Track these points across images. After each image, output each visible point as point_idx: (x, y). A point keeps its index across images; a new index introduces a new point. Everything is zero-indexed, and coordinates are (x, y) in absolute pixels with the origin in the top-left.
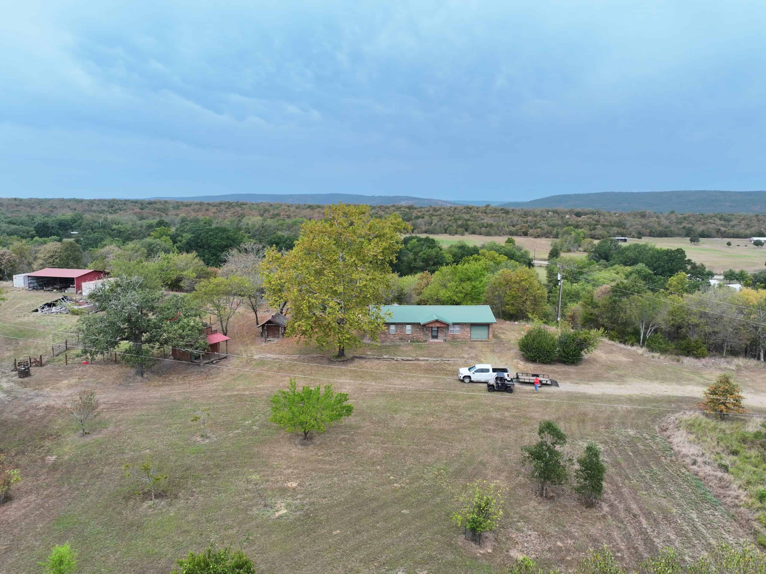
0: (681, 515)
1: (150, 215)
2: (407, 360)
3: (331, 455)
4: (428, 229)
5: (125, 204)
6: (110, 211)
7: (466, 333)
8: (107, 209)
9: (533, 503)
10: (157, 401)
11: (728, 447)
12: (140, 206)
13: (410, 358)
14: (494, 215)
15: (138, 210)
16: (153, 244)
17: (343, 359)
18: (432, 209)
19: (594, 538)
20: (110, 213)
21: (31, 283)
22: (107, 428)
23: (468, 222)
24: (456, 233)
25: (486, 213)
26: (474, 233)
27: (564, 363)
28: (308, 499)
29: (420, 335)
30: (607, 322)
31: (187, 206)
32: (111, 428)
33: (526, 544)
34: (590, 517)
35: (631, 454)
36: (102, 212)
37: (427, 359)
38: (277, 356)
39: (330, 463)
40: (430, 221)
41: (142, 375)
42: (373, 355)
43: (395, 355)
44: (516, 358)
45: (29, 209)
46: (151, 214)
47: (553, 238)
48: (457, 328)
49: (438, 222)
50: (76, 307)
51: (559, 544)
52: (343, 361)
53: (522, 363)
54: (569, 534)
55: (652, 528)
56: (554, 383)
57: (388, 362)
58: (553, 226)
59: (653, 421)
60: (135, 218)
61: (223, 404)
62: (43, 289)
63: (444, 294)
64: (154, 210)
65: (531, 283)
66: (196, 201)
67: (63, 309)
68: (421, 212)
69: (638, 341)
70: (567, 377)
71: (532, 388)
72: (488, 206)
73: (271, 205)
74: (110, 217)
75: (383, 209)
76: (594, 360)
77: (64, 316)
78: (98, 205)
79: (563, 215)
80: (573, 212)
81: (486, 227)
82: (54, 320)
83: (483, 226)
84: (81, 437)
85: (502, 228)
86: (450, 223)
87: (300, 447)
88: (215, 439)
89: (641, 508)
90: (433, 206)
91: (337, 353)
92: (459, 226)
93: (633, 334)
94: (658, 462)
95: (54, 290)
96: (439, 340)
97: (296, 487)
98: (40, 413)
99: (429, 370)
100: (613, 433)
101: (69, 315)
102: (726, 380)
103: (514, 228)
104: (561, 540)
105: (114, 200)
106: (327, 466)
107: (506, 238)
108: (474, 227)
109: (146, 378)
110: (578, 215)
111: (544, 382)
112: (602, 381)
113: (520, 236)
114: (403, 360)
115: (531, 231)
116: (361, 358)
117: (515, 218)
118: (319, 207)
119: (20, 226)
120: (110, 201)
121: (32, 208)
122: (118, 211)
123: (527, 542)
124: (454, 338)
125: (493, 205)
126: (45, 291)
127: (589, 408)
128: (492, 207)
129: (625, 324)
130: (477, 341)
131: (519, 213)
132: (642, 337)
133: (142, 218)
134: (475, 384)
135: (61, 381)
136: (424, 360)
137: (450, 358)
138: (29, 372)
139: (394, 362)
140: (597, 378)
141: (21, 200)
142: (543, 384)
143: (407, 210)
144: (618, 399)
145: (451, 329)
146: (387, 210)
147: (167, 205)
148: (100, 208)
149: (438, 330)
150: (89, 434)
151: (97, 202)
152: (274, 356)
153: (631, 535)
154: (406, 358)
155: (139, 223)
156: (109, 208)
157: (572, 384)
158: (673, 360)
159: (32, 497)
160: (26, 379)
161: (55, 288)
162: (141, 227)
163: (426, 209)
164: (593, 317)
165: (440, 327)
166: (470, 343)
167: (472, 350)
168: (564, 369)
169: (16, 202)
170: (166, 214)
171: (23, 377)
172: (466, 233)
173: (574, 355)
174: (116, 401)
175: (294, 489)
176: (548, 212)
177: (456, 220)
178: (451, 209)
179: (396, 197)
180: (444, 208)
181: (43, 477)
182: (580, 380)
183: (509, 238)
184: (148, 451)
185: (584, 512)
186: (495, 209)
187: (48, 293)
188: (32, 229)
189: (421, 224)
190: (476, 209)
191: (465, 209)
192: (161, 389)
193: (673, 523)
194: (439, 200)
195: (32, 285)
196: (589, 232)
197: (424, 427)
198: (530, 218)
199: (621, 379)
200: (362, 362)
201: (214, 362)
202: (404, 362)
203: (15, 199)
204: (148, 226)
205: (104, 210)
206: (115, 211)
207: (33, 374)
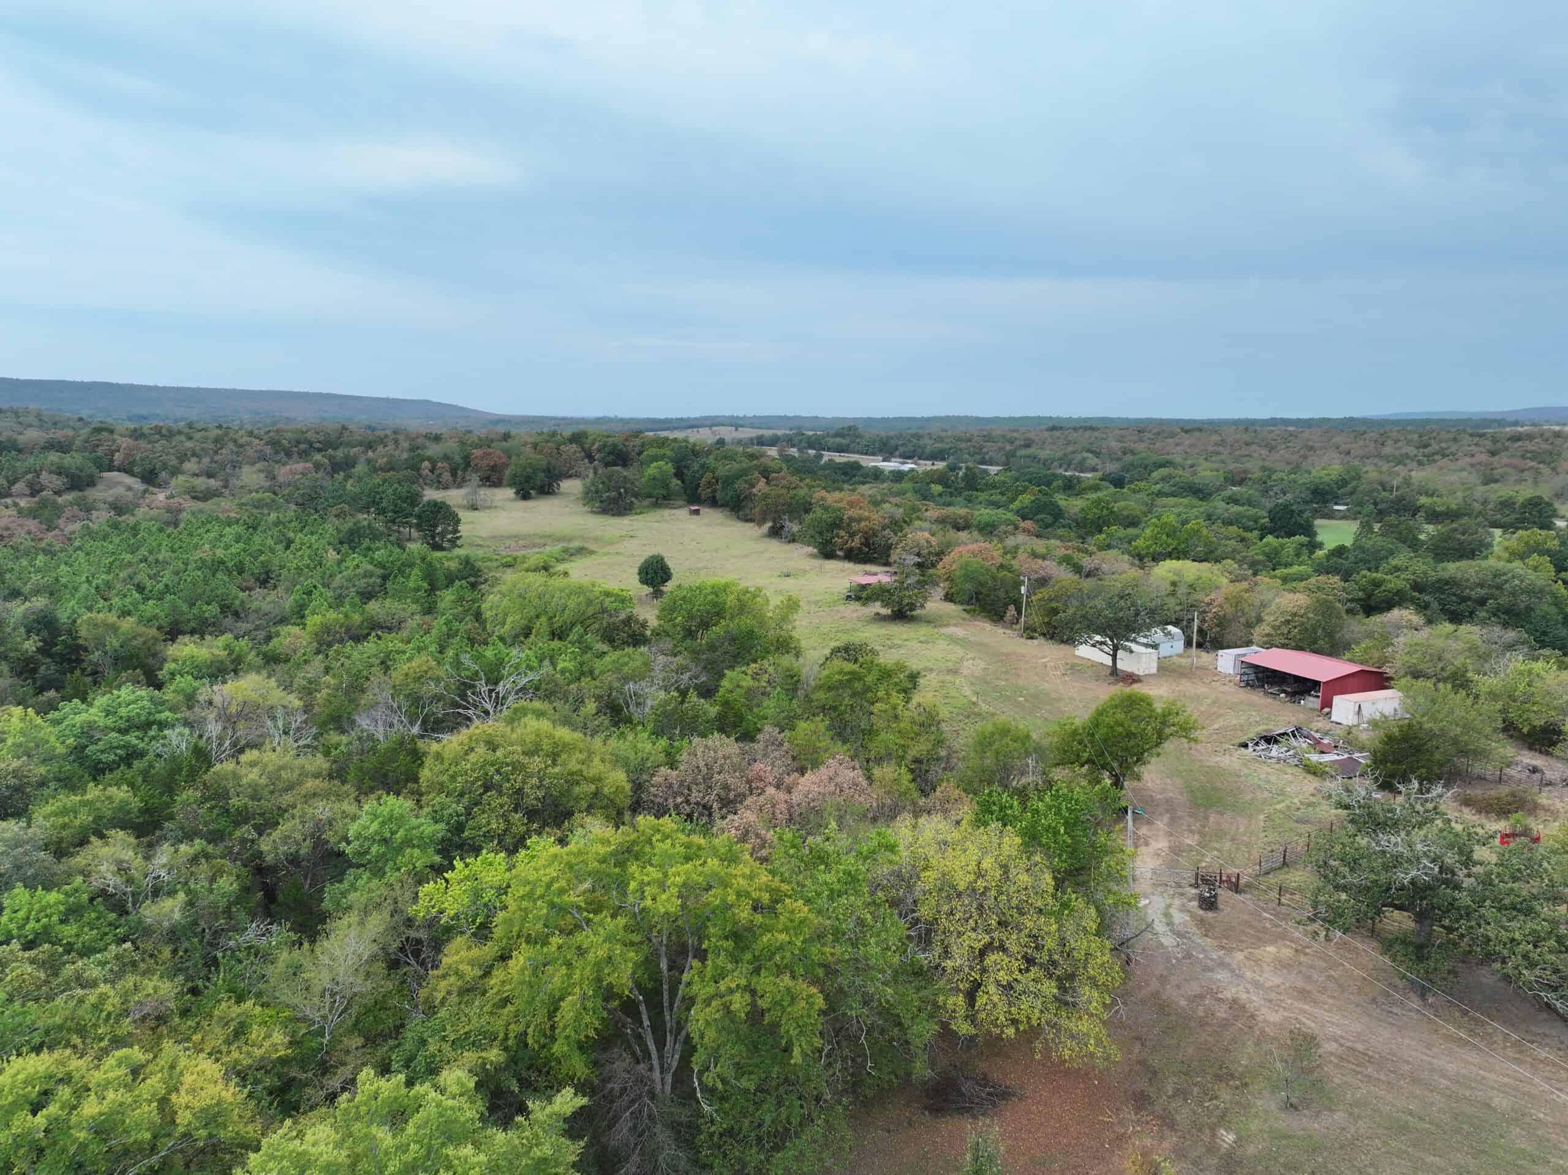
1: (1509, 470)
6: (1420, 457)
8: (1412, 449)
10: (1447, 1088)
12: (1488, 444)
15: (1483, 458)
16: (1505, 574)
20: (1420, 463)
21: (1245, 674)
22: (1331, 1110)
32: (1340, 1115)
36: (1401, 460)
41: (1423, 995)
45: (1264, 452)
46: (1515, 467)
50: (1315, 758)
60: (1474, 479)
62: (1263, 686)
64: (1524, 458)
67: (1291, 752)
74: (1418, 475)
77: (1289, 770)
78: (1396, 441)
82: (1273, 778)
84: (1282, 1109)
95: (1282, 695)
98: (1222, 1013)
101: (1299, 771)
109: (1431, 1006)
119: (1245, 508)
121: (1272, 449)
122: (1436, 457)
126: (1266, 693)
133: (1488, 481)
135: (1264, 943)
138: (1215, 902)
147: (1558, 442)
148: (1400, 448)
155: (1480, 491)
156: (1418, 448)
160: (1210, 914)
161: (1284, 692)
162: (1485, 502)
170: (1554, 469)
171: (1206, 909)
174: (1360, 1047)
187: (1269, 700)
188: (1265, 514)
195: (1245, 678)
204: (1501, 503)
205: (1407, 456)
206: (1430, 458)
207: (1221, 907)
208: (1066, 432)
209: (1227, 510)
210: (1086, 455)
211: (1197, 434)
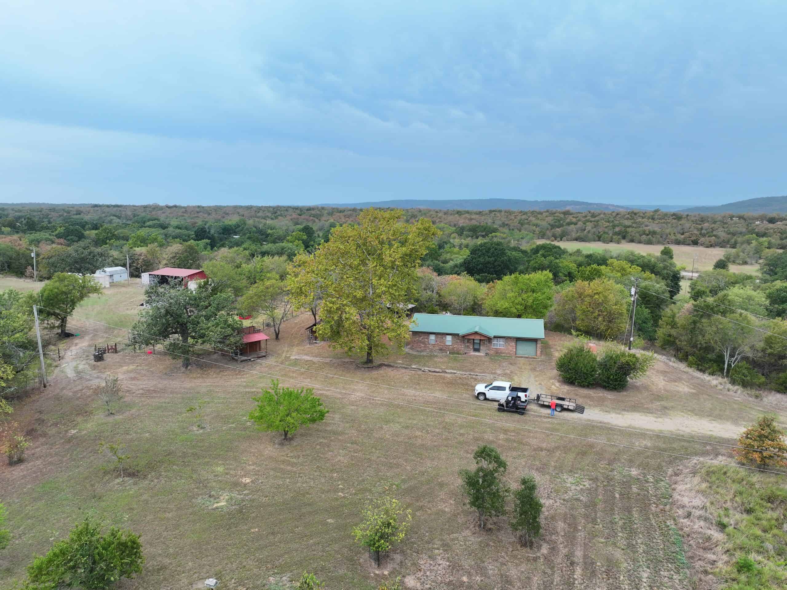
0: (629, 571)
2: (434, 372)
3: (299, 457)
4: (579, 236)
5: (287, 210)
6: (273, 217)
7: (511, 348)
8: (270, 215)
9: (467, 533)
10: (184, 391)
11: (743, 504)
12: (299, 212)
13: (437, 370)
14: (663, 221)
15: (296, 216)
16: (285, 248)
17: (370, 365)
18: (590, 215)
19: (509, 579)
20: (272, 219)
21: (152, 281)
22: (130, 411)
23: (628, 229)
24: (611, 241)
25: (653, 219)
26: (632, 241)
27: (605, 387)
28: (250, 496)
29: (461, 347)
30: (685, 345)
31: (341, 212)
32: (133, 411)
33: (428, 573)
34: (519, 557)
35: (617, 496)
36: (264, 218)
37: (455, 372)
38: (311, 358)
39: (293, 465)
40: (583, 228)
41: (187, 367)
42: (403, 364)
43: (424, 365)
44: (555, 378)
45: (206, 215)
47: (730, 247)
48: (502, 342)
49: (592, 228)
51: (465, 579)
52: (368, 368)
53: (557, 384)
54: (482, 571)
55: (583, 580)
56: (580, 409)
57: (413, 372)
58: (734, 234)
59: (670, 463)
60: (290, 224)
61: (237, 399)
63: (503, 305)
64: (310, 216)
65: (606, 297)
66: (349, 207)
68: (576, 218)
69: (722, 370)
70: (600, 403)
71: (548, 411)
72: (656, 211)
73: (420, 211)
74: (269, 222)
75: (536, 214)
76: (646, 388)
78: (264, 211)
79: (751, 221)
80: (766, 218)
81: (648, 235)
83: (644, 234)
84: (106, 416)
85: (667, 236)
86: (606, 230)
87: (277, 446)
88: (209, 430)
89: (585, 557)
90: (592, 211)
91: (365, 359)
92: (616, 234)
93: (715, 361)
94: (645, 509)
96: (481, 354)
97: (248, 483)
98: (90, 393)
99: (452, 383)
100: (612, 470)
102: (766, 424)
103: (683, 236)
104: (469, 575)
105: (278, 207)
106: (289, 468)
107: (661, 248)
108: (633, 234)
109: (189, 370)
110: (772, 221)
111: (565, 407)
112: (639, 412)
113: (689, 245)
114: (430, 371)
115: (702, 240)
116: (389, 366)
117: (687, 225)
118: (468, 212)
119: (184, 230)
120: (274, 208)
121: (209, 214)
122: (279, 217)
123: (431, 570)
124: (498, 353)
125: (664, 210)
127: (601, 441)
128: (662, 212)
129: (708, 349)
130: (522, 357)
131: (693, 219)
132: (726, 366)
133: (296, 224)
134: (489, 402)
135: (122, 366)
136: (451, 373)
137: (480, 373)
138: (103, 357)
139: (420, 372)
140: (635, 408)
141: (203, 207)
142: (564, 409)
143: (562, 216)
144: (642, 434)
145: (495, 342)
146: (539, 216)
147: (323, 211)
148: (265, 214)
149: (480, 344)
150: (114, 414)
151: (263, 209)
152: (308, 358)
153: (552, 583)
154: (433, 370)
155: (292, 228)
156: (272, 214)
157: (601, 412)
158: (751, 396)
159: (38, 462)
160: (99, 363)
163: (583, 215)
164: (672, 339)
165: (483, 340)
166: (512, 359)
167: (510, 366)
168: (601, 395)
169: (198, 210)
170: (319, 220)
171: (97, 361)
172: (623, 241)
173: (616, 380)
174: (152, 388)
175: (245, 485)
176: (732, 217)
177: (614, 226)
178: (613, 214)
179: (561, 201)
180: (604, 214)
181: (57, 447)
182: (613, 408)
183: (665, 248)
184: (147, 435)
185: (517, 550)
186: (666, 215)
188: (193, 233)
189: (572, 231)
190: (642, 215)
191: (628, 214)
192: (195, 381)
193: (612, 578)
194: (609, 205)
196: (779, 242)
197: (407, 440)
198: (706, 225)
199: (664, 411)
200: (390, 369)
201: (252, 360)
202: (430, 373)
203: (199, 207)
205: (268, 216)
206: (276, 218)
207: (105, 359)
208: (103, 208)
209: (174, 231)
210: (112, 217)
211: (175, 208)
